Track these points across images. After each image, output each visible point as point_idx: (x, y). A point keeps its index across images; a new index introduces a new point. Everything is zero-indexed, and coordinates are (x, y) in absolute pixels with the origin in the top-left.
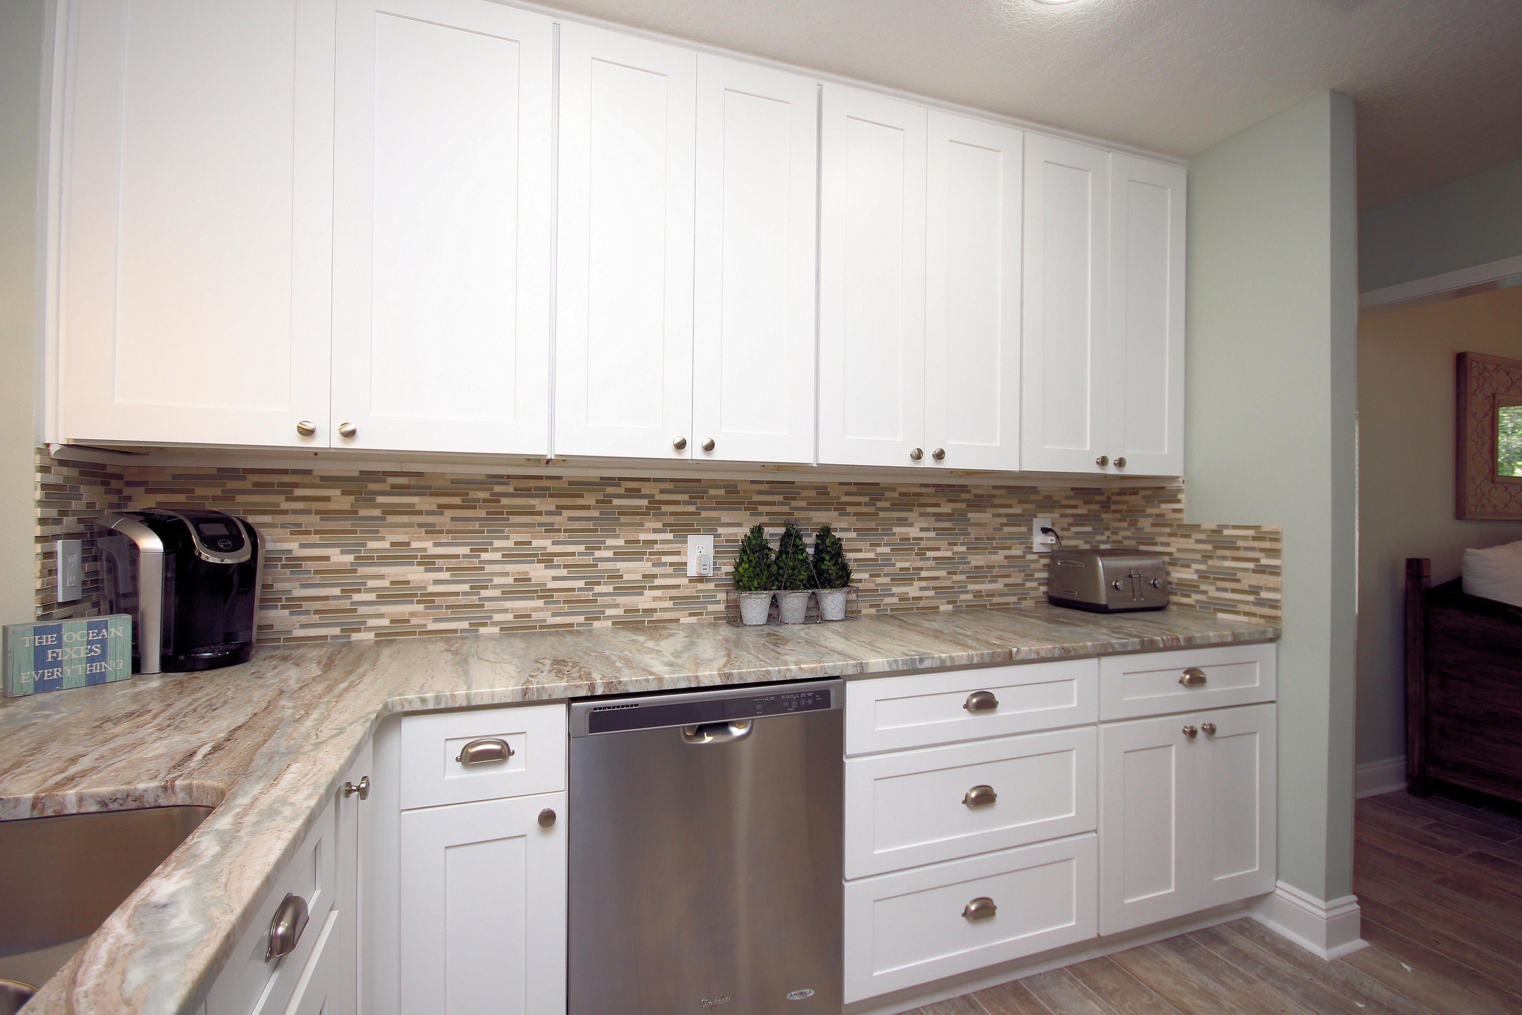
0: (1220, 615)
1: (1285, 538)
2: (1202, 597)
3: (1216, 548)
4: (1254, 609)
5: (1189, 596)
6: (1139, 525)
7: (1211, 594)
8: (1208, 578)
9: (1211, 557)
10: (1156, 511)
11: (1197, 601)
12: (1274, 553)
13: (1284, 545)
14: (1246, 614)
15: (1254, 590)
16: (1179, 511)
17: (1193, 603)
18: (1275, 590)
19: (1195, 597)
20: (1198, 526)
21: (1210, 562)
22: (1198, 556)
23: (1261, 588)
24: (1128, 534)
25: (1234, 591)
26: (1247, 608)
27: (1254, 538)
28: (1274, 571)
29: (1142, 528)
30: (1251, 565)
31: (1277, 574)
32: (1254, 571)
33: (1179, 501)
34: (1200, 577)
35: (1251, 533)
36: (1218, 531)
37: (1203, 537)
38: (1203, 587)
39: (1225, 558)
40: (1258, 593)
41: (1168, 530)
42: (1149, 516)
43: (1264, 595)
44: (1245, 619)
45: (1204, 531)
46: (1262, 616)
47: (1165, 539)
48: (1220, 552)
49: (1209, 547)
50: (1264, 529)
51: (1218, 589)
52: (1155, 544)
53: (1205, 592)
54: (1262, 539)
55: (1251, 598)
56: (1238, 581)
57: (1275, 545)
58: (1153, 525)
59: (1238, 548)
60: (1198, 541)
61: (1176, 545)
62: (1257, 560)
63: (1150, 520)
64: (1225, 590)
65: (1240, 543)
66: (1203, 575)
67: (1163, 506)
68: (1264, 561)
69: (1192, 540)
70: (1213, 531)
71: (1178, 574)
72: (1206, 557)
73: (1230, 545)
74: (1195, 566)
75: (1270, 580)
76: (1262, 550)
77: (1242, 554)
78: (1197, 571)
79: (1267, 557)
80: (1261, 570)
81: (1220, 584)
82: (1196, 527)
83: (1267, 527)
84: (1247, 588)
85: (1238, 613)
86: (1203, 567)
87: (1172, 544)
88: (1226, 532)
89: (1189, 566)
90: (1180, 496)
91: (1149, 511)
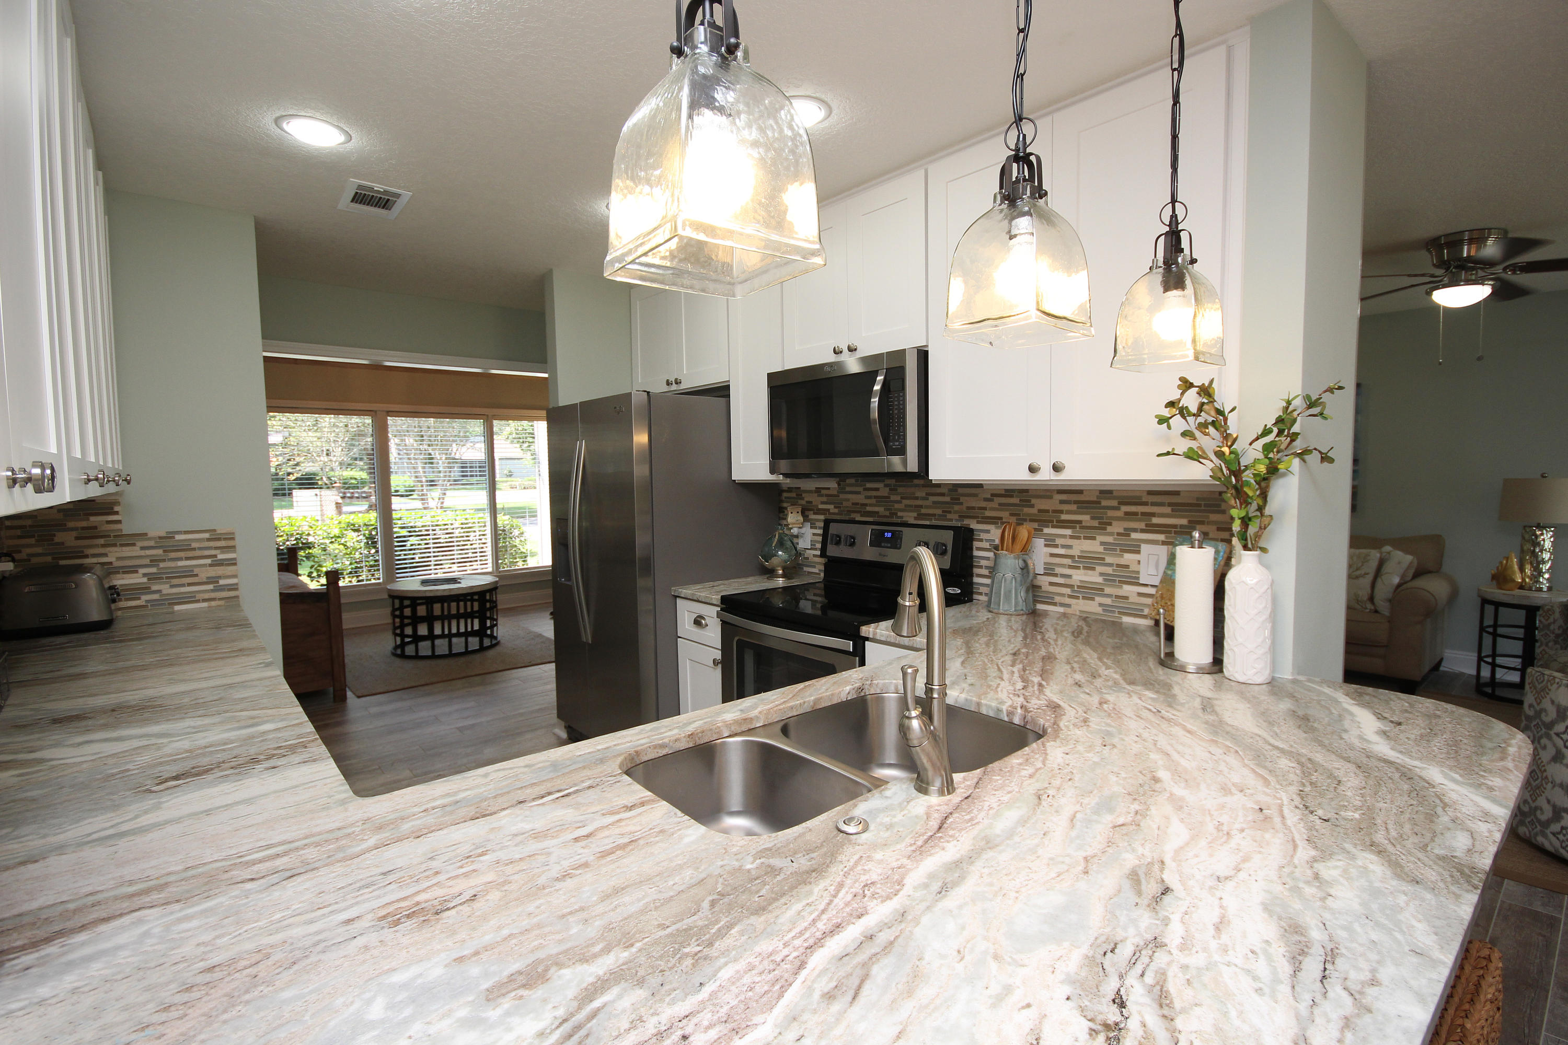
0: (177, 608)
1: (237, 537)
2: (156, 596)
3: (165, 551)
4: (213, 595)
5: (139, 599)
6: (57, 540)
7: (164, 592)
8: (162, 578)
9: (164, 560)
10: (84, 524)
11: (147, 601)
12: (232, 548)
13: (237, 542)
14: (204, 600)
15: (213, 580)
16: (119, 522)
17: (144, 603)
18: (235, 576)
19: (145, 598)
20: (146, 534)
21: (162, 565)
22: (147, 561)
23: (220, 577)
24: (39, 550)
25: (190, 585)
26: (206, 596)
27: (209, 540)
28: (232, 563)
29: (63, 543)
30: (209, 561)
31: (235, 564)
32: (211, 565)
33: (117, 513)
34: (149, 579)
35: (207, 535)
36: (170, 536)
37: (152, 543)
38: (155, 588)
39: (180, 559)
40: (218, 582)
41: (102, 541)
42: (72, 529)
43: (222, 582)
44: (205, 605)
45: (150, 539)
46: (220, 599)
47: (102, 550)
48: (173, 555)
49: (160, 552)
50: (219, 532)
51: (172, 586)
52: (87, 556)
53: (159, 591)
54: (219, 539)
55: (211, 587)
56: (197, 575)
57: (230, 543)
58: (77, 538)
59: (194, 549)
60: (143, 548)
61: (113, 556)
62: (215, 556)
63: (74, 534)
64: (183, 585)
65: (194, 545)
66: (152, 578)
67: (92, 519)
68: (220, 557)
69: (137, 548)
70: (160, 538)
71: (120, 581)
72: (154, 562)
73: (186, 547)
74: (142, 571)
75: (230, 570)
76: (216, 548)
77: (198, 553)
78: (145, 575)
79: (223, 553)
80: (221, 563)
81: (175, 581)
82: (143, 536)
83: (221, 529)
84: (205, 580)
85: (198, 601)
86: (154, 570)
87: (109, 555)
88: (178, 537)
89: (137, 572)
90: (116, 509)
91: (71, 524)
